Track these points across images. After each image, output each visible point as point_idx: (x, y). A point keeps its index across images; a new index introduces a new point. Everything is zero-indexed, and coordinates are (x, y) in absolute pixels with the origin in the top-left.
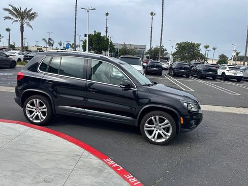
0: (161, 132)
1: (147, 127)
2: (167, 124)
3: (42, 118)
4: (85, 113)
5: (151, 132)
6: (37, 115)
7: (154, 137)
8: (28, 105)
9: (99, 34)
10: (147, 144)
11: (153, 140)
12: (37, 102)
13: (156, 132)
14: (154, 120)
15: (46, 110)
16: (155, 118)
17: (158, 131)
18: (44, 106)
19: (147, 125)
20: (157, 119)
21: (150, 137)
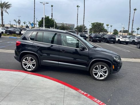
0: (102, 74)
1: (94, 71)
2: (106, 69)
3: (32, 68)
4: (58, 64)
5: (96, 74)
6: (29, 66)
7: (98, 77)
8: (24, 60)
9: (48, 17)
10: (94, 81)
11: (97, 78)
12: (30, 58)
13: (99, 74)
14: (98, 67)
15: (35, 63)
16: (99, 66)
17: (100, 73)
18: (34, 61)
19: (94, 70)
20: (100, 67)
21: (96, 77)
